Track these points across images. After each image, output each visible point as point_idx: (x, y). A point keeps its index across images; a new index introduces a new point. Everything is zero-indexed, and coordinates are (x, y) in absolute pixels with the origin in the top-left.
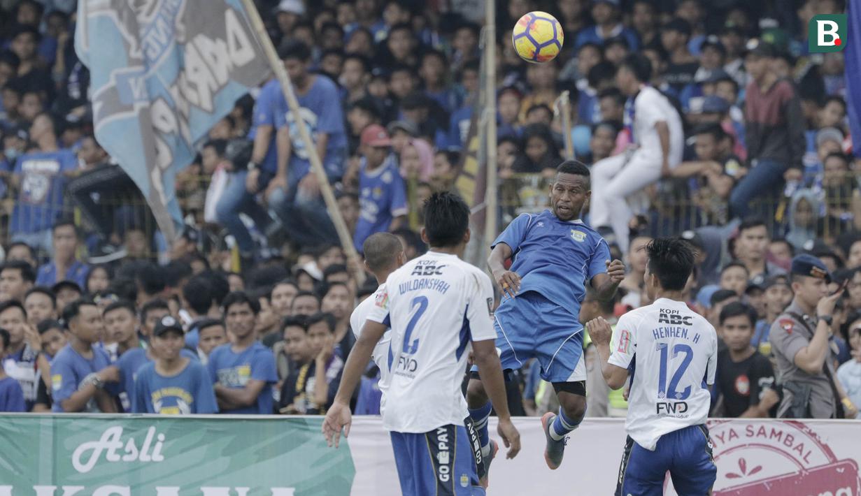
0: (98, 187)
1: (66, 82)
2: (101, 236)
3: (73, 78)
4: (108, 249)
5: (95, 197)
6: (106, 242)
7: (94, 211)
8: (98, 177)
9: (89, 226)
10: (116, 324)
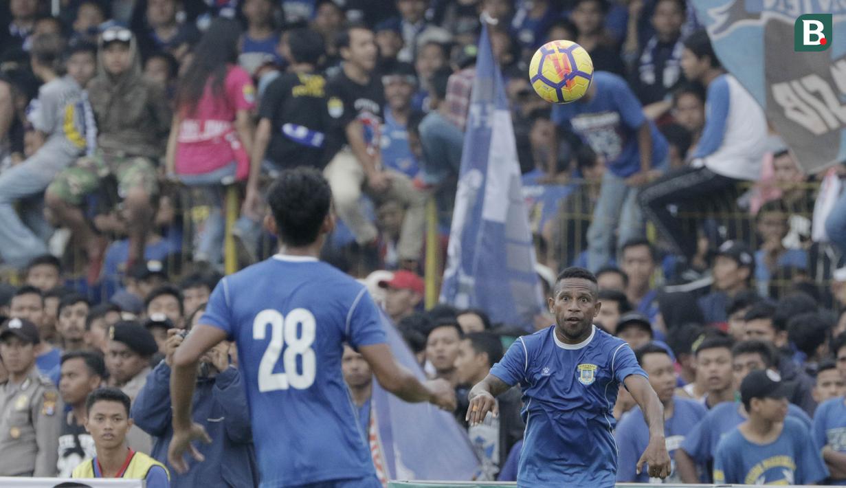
0: (678, 197)
1: (638, 63)
2: (681, 259)
3: (647, 58)
4: (690, 275)
5: (673, 209)
6: (688, 266)
7: (672, 227)
8: (677, 184)
9: (666, 245)
10: (713, 366)
